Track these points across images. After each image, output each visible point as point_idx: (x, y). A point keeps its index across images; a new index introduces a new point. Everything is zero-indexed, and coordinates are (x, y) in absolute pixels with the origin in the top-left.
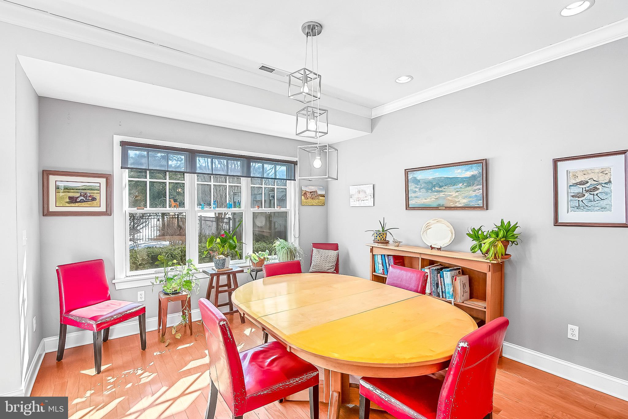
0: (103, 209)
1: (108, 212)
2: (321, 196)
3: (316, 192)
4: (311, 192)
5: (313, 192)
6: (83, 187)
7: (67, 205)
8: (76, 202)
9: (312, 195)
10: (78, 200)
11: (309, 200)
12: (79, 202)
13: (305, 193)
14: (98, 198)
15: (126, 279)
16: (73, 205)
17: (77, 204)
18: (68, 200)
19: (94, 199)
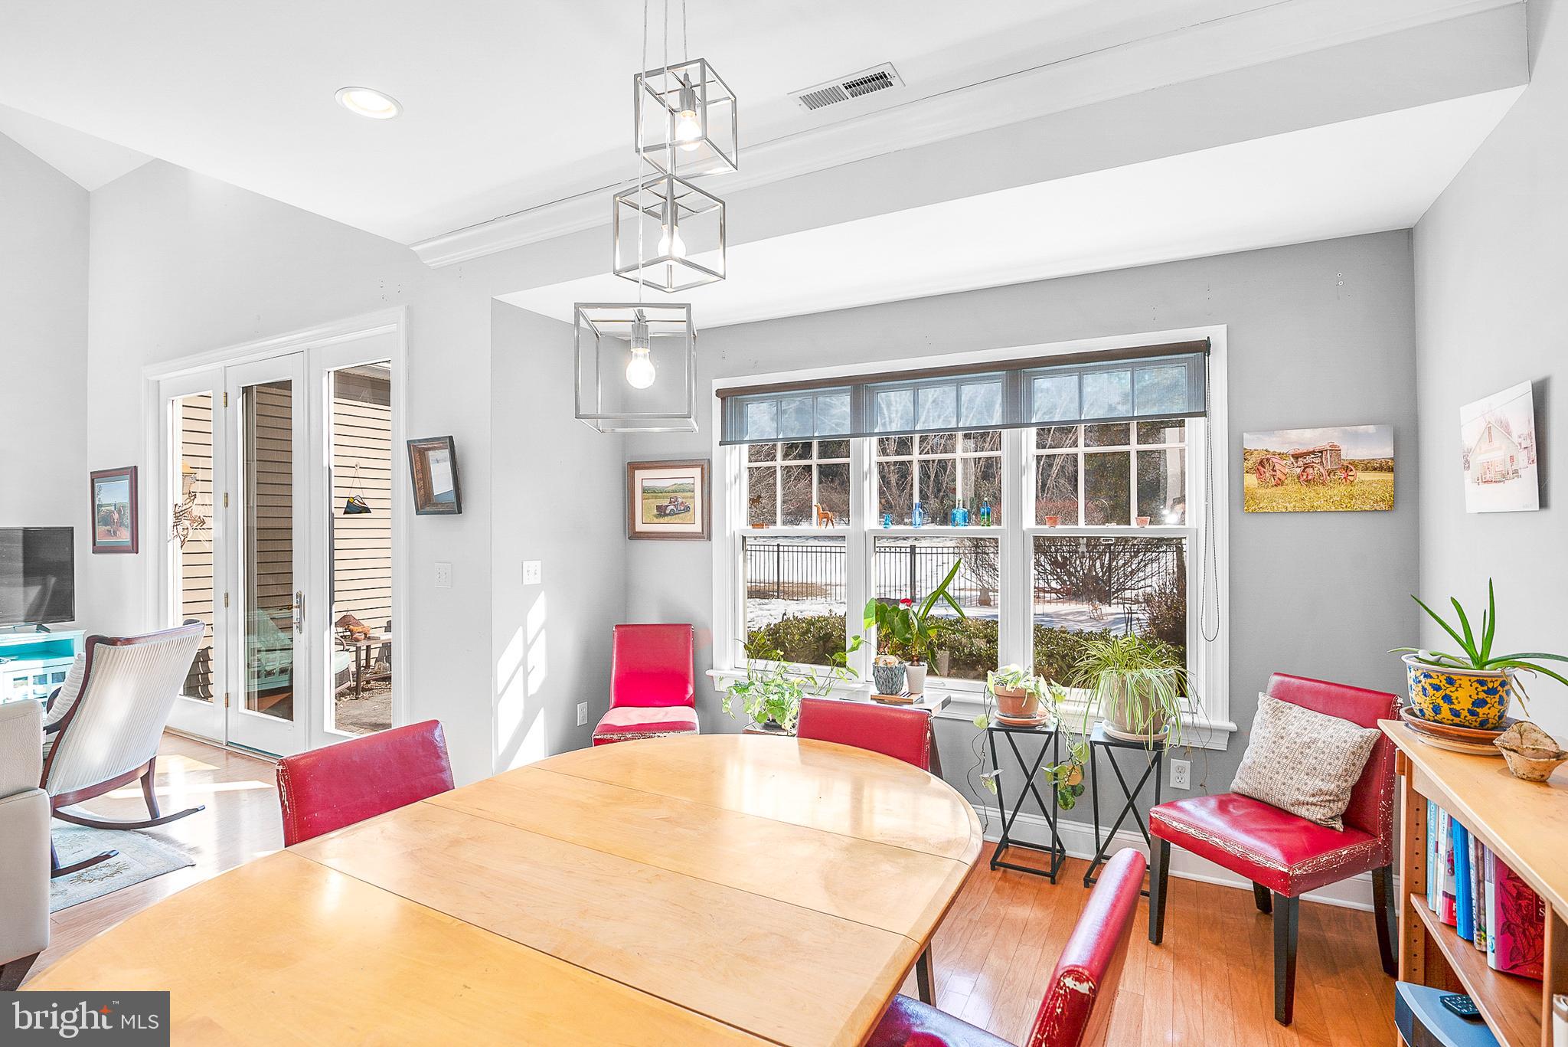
0: (697, 528)
1: (706, 535)
2: (1366, 469)
3: (1335, 451)
4: (1296, 457)
5: (1313, 452)
6: (674, 488)
7: (656, 520)
8: (666, 515)
9: (1306, 466)
10: (668, 512)
11: (1291, 487)
12: (669, 515)
13: (1262, 461)
14: (691, 506)
15: (732, 672)
16: (661, 520)
17: (666, 519)
18: (655, 512)
19: (687, 509)
